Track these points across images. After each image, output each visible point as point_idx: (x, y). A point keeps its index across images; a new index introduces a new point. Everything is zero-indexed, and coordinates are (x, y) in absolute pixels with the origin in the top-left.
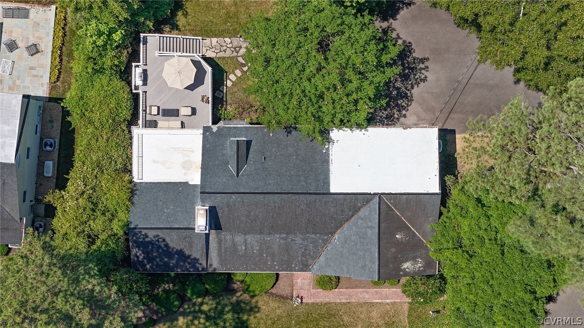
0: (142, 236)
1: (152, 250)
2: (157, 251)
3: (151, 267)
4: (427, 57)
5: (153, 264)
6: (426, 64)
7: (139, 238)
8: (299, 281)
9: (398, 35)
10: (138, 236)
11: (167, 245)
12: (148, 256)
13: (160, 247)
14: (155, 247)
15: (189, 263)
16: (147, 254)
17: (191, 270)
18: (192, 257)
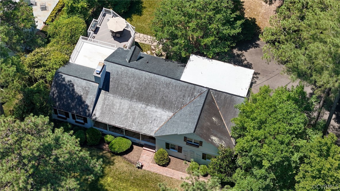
0: (61, 79)
1: (64, 92)
2: (67, 93)
3: (59, 104)
4: (259, 73)
5: (61, 102)
6: (258, 76)
7: (59, 80)
8: (144, 156)
9: (245, 59)
10: (59, 78)
11: (73, 90)
12: (60, 95)
13: (69, 90)
14: (66, 90)
15: (82, 108)
16: (60, 93)
17: (82, 113)
18: (86, 103)
